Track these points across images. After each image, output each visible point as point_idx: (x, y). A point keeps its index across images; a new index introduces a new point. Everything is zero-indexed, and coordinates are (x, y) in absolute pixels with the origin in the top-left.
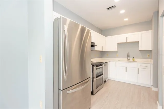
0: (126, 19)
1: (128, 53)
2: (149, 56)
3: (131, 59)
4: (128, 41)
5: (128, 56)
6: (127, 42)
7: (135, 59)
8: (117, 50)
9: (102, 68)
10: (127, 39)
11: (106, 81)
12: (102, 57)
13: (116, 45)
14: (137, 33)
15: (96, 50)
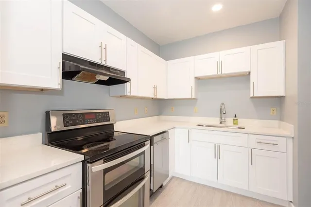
0: (217, 8)
1: (223, 104)
2: (275, 111)
3: (230, 121)
4: (223, 73)
5: (222, 113)
6: (219, 73)
7: (240, 120)
8: (193, 97)
9: (142, 156)
10: (220, 64)
11: (164, 185)
12: (160, 114)
13: (192, 83)
14: (246, 49)
15: (128, 94)
